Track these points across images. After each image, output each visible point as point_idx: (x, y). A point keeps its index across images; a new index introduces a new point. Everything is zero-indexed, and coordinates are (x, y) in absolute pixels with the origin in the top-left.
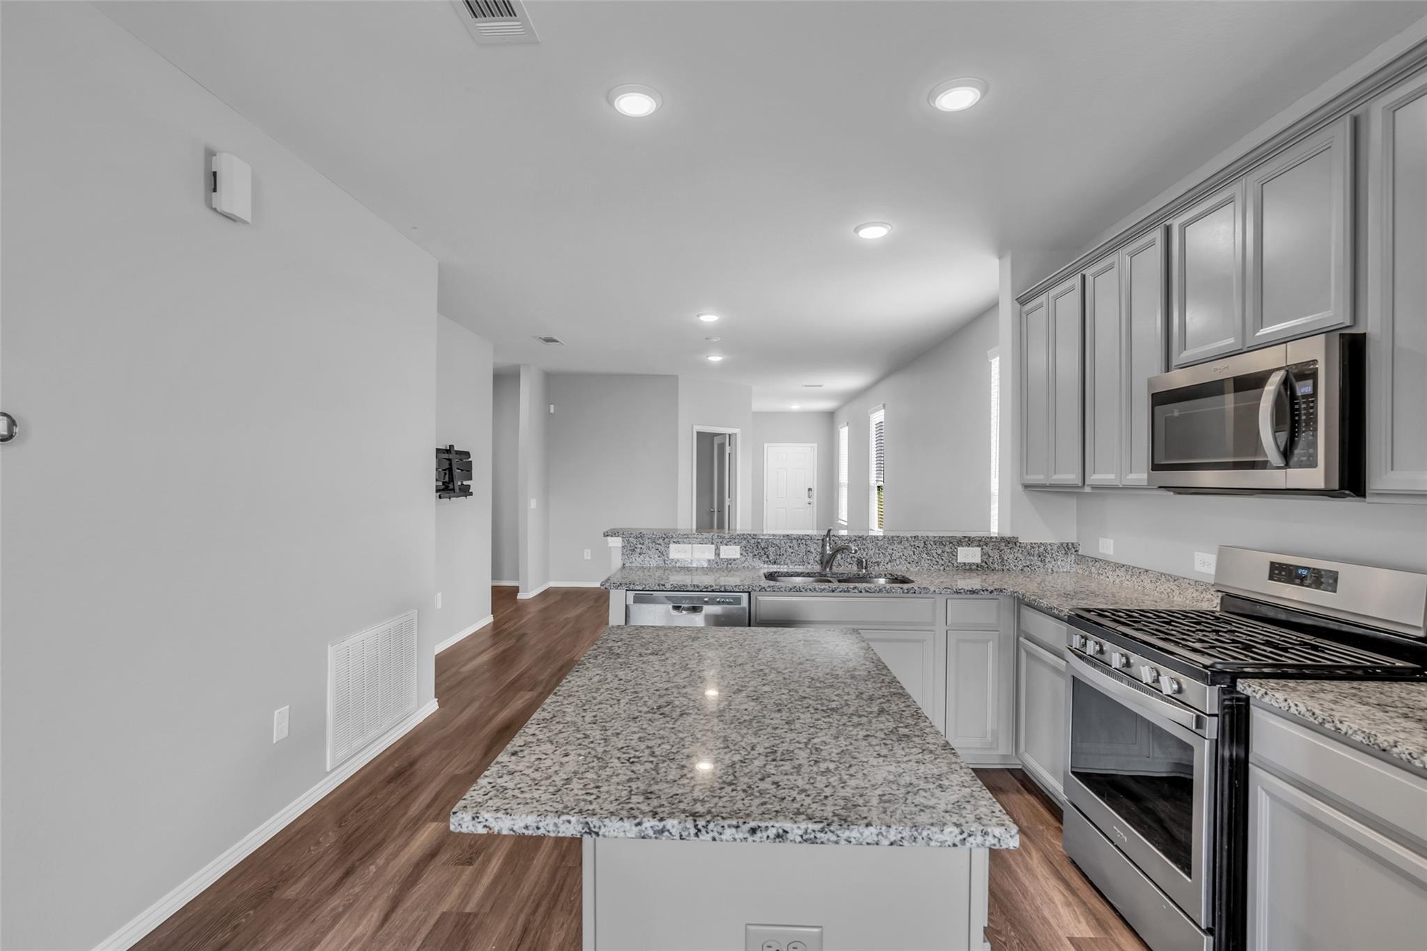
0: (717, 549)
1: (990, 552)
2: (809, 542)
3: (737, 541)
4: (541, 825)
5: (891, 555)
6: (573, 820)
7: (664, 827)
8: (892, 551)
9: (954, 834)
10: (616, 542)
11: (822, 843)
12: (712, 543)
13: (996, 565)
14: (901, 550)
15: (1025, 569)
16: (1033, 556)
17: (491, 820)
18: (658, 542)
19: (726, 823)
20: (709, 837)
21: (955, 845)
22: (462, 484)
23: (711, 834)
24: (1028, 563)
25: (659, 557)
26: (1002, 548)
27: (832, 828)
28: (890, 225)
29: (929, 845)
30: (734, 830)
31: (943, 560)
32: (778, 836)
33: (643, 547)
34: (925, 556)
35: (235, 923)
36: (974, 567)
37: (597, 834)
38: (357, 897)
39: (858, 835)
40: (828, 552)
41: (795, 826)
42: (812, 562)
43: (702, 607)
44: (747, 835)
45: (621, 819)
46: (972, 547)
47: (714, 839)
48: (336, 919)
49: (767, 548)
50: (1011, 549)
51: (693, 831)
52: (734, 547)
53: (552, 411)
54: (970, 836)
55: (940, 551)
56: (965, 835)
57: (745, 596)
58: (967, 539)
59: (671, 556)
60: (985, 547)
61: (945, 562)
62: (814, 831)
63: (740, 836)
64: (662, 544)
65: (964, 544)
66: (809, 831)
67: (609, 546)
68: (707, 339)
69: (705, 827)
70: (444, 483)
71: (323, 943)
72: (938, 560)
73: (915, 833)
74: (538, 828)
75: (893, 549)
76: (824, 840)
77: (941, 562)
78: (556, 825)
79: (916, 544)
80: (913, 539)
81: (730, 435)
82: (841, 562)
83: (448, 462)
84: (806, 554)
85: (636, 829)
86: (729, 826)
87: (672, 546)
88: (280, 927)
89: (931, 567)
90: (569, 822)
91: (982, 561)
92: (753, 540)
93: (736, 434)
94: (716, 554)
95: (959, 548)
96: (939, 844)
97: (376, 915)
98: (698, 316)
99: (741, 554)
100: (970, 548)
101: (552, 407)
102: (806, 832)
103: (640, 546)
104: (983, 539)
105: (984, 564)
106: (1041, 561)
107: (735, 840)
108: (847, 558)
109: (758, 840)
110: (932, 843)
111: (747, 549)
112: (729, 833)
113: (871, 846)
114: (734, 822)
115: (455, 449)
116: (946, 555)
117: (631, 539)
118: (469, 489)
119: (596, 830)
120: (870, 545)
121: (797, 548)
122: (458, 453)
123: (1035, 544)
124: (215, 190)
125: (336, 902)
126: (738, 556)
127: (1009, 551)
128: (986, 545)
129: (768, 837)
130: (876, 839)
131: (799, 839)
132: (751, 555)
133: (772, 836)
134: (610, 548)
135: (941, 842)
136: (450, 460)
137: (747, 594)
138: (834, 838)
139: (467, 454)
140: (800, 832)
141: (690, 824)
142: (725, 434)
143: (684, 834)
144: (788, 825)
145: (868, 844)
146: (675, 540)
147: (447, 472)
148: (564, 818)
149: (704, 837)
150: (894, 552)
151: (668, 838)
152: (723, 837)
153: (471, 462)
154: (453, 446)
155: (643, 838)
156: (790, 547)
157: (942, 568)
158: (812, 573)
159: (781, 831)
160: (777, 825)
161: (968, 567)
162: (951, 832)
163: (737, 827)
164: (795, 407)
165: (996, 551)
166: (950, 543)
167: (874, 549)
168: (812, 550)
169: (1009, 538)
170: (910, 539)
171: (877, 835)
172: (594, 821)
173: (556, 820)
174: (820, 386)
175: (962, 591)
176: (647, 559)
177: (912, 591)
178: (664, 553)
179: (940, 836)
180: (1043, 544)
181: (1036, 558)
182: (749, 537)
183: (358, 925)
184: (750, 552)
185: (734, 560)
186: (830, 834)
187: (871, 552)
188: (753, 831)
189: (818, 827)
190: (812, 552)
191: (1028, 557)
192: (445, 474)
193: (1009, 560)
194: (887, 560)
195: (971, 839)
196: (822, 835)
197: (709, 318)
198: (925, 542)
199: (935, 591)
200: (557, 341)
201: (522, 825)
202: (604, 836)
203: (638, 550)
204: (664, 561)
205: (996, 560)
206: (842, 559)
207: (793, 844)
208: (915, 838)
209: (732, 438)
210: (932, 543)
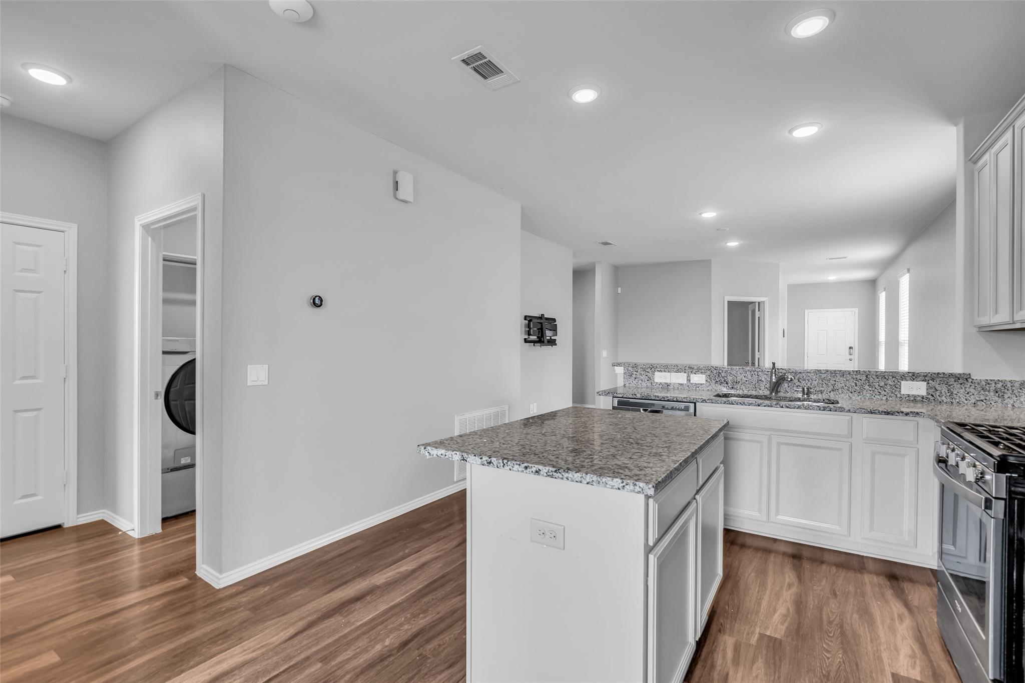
0: (688, 376)
1: (937, 386)
2: (760, 373)
3: (703, 371)
4: (447, 454)
5: (834, 385)
6: (458, 453)
7: (491, 461)
8: (834, 382)
9: (618, 483)
10: (620, 370)
11: (556, 478)
12: (685, 372)
13: (943, 398)
14: (842, 382)
15: (979, 403)
16: (989, 391)
17: (430, 450)
18: (647, 371)
19: (515, 463)
20: (508, 468)
21: (619, 489)
22: (551, 339)
23: (509, 467)
24: (982, 398)
25: (648, 380)
26: (951, 383)
27: (560, 471)
28: (820, 124)
29: (606, 486)
30: (518, 466)
31: (885, 391)
32: (537, 472)
33: (637, 374)
34: (867, 387)
35: (401, 531)
36: (919, 398)
37: (466, 461)
38: (450, 534)
39: (572, 476)
40: (774, 380)
41: (544, 468)
42: (763, 388)
43: (662, 411)
44: (524, 469)
45: (475, 456)
46: (917, 381)
47: (510, 470)
48: (438, 540)
49: (726, 377)
50: (961, 384)
51: (502, 464)
52: (701, 375)
53: (619, 292)
54: (627, 485)
55: (882, 384)
56: (624, 484)
57: (692, 405)
58: (910, 374)
59: (656, 380)
60: (930, 382)
61: (888, 394)
62: (552, 471)
63: (520, 469)
64: (650, 372)
65: (907, 378)
66: (550, 471)
67: (616, 372)
68: (720, 231)
69: (507, 463)
70: (538, 337)
71: (431, 547)
72: (880, 391)
73: (599, 479)
74: (446, 455)
75: (835, 381)
76: (557, 477)
77: (883, 393)
78: (452, 455)
79: (858, 377)
80: (855, 373)
81: (759, 303)
82: (788, 389)
83: (540, 325)
84: (758, 382)
85: (480, 460)
86: (516, 464)
87: (657, 374)
88: (417, 537)
89: (873, 397)
90: (456, 454)
91: (928, 394)
92: (715, 371)
93: (764, 302)
94: (687, 380)
95: (902, 382)
96: (611, 487)
97: (455, 543)
98: (700, 214)
99: (707, 381)
100: (915, 383)
101: (619, 289)
102: (548, 472)
103: (635, 373)
104: (929, 375)
105: (930, 396)
106: (999, 397)
107: (519, 471)
108: (794, 386)
109: (528, 472)
110: (608, 486)
111: (711, 377)
112: (516, 467)
113: (578, 483)
114: (519, 463)
115: (545, 316)
116: (889, 387)
117: (630, 368)
118: (555, 341)
119: (466, 459)
120: (814, 377)
121: (750, 378)
122: (547, 319)
123: (991, 380)
124: (397, 190)
125: (442, 534)
126: (704, 382)
127: (959, 386)
128: (933, 380)
129: (532, 472)
130: (580, 480)
131: (545, 474)
132: (714, 381)
133: (534, 471)
134: (617, 374)
135: (612, 486)
136: (541, 323)
137: (693, 404)
138: (561, 476)
139: (554, 320)
140: (546, 471)
141: (501, 461)
142: (755, 302)
143: (499, 465)
144: (541, 467)
145: (577, 482)
146: (659, 370)
147: (540, 330)
148: (455, 452)
149: (506, 467)
150: (837, 383)
151: (492, 466)
152: (514, 469)
153: (556, 325)
154: (543, 315)
155: (483, 465)
156: (745, 377)
157: (884, 398)
158: (759, 396)
159: (538, 470)
160: (536, 466)
161: (912, 399)
162: (617, 482)
163: (519, 465)
164: (832, 277)
165: (944, 386)
166: (893, 377)
167: (818, 380)
168: (763, 379)
169: (960, 374)
170: (852, 373)
171: (581, 478)
172: (465, 455)
173: (452, 453)
174: (845, 258)
175: (877, 411)
176: (640, 382)
177: (828, 409)
178: (651, 378)
179: (612, 482)
180: (1002, 381)
181: (992, 394)
182: (712, 369)
183: (446, 545)
184: (713, 380)
185: (701, 384)
186: (559, 474)
187: (815, 383)
188: (526, 468)
189: (554, 469)
190: (763, 381)
191: (982, 392)
192: (539, 332)
193: (959, 394)
194: (830, 389)
195: (627, 487)
196: (556, 474)
197: (709, 215)
198: (867, 376)
199: (849, 410)
200: (610, 244)
201: (440, 453)
202: (469, 462)
203: (634, 376)
204: (651, 383)
205: (944, 394)
206: (789, 387)
207: (542, 477)
208: (599, 482)
209: (761, 305)
210: (874, 377)
